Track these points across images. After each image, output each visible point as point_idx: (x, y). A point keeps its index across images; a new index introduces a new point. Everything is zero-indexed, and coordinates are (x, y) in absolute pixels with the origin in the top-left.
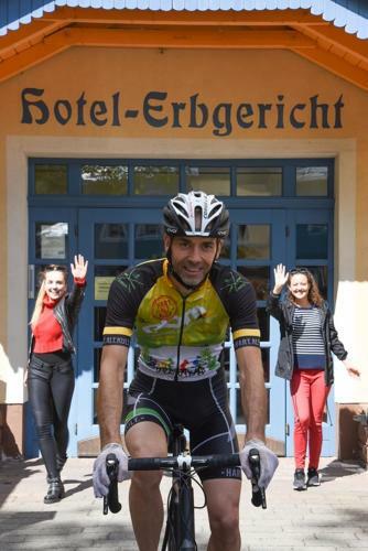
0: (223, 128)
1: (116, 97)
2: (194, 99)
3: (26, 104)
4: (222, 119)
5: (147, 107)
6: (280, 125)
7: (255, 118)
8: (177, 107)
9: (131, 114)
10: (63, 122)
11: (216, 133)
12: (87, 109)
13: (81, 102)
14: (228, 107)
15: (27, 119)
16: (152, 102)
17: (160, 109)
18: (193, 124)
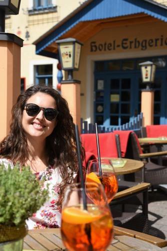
0: (144, 48)
1: (114, 42)
2: (136, 39)
3: (92, 46)
4: (144, 44)
5: (123, 43)
6: (162, 45)
7: (154, 43)
8: (131, 43)
9: (118, 46)
10: (100, 50)
11: (142, 49)
12: (107, 46)
13: (105, 44)
14: (146, 41)
15: (92, 50)
16: (124, 42)
17: (126, 43)
18: (135, 47)
